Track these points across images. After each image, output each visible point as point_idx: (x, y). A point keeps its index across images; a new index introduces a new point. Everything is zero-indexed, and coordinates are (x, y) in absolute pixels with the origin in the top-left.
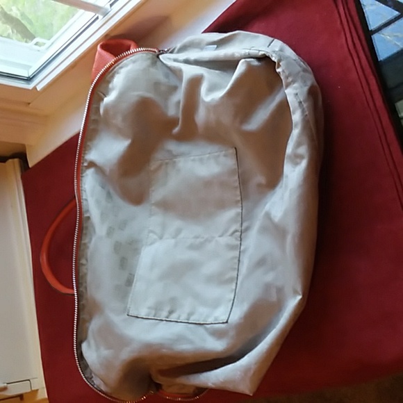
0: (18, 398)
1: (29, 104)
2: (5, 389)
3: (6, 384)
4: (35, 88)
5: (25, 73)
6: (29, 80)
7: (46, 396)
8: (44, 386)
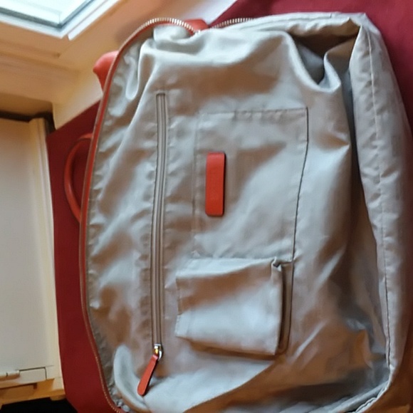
0: (32, 387)
1: (58, 55)
2: (17, 376)
3: (18, 372)
4: (66, 37)
5: (57, 20)
6: (60, 27)
7: (63, 387)
8: (61, 375)
